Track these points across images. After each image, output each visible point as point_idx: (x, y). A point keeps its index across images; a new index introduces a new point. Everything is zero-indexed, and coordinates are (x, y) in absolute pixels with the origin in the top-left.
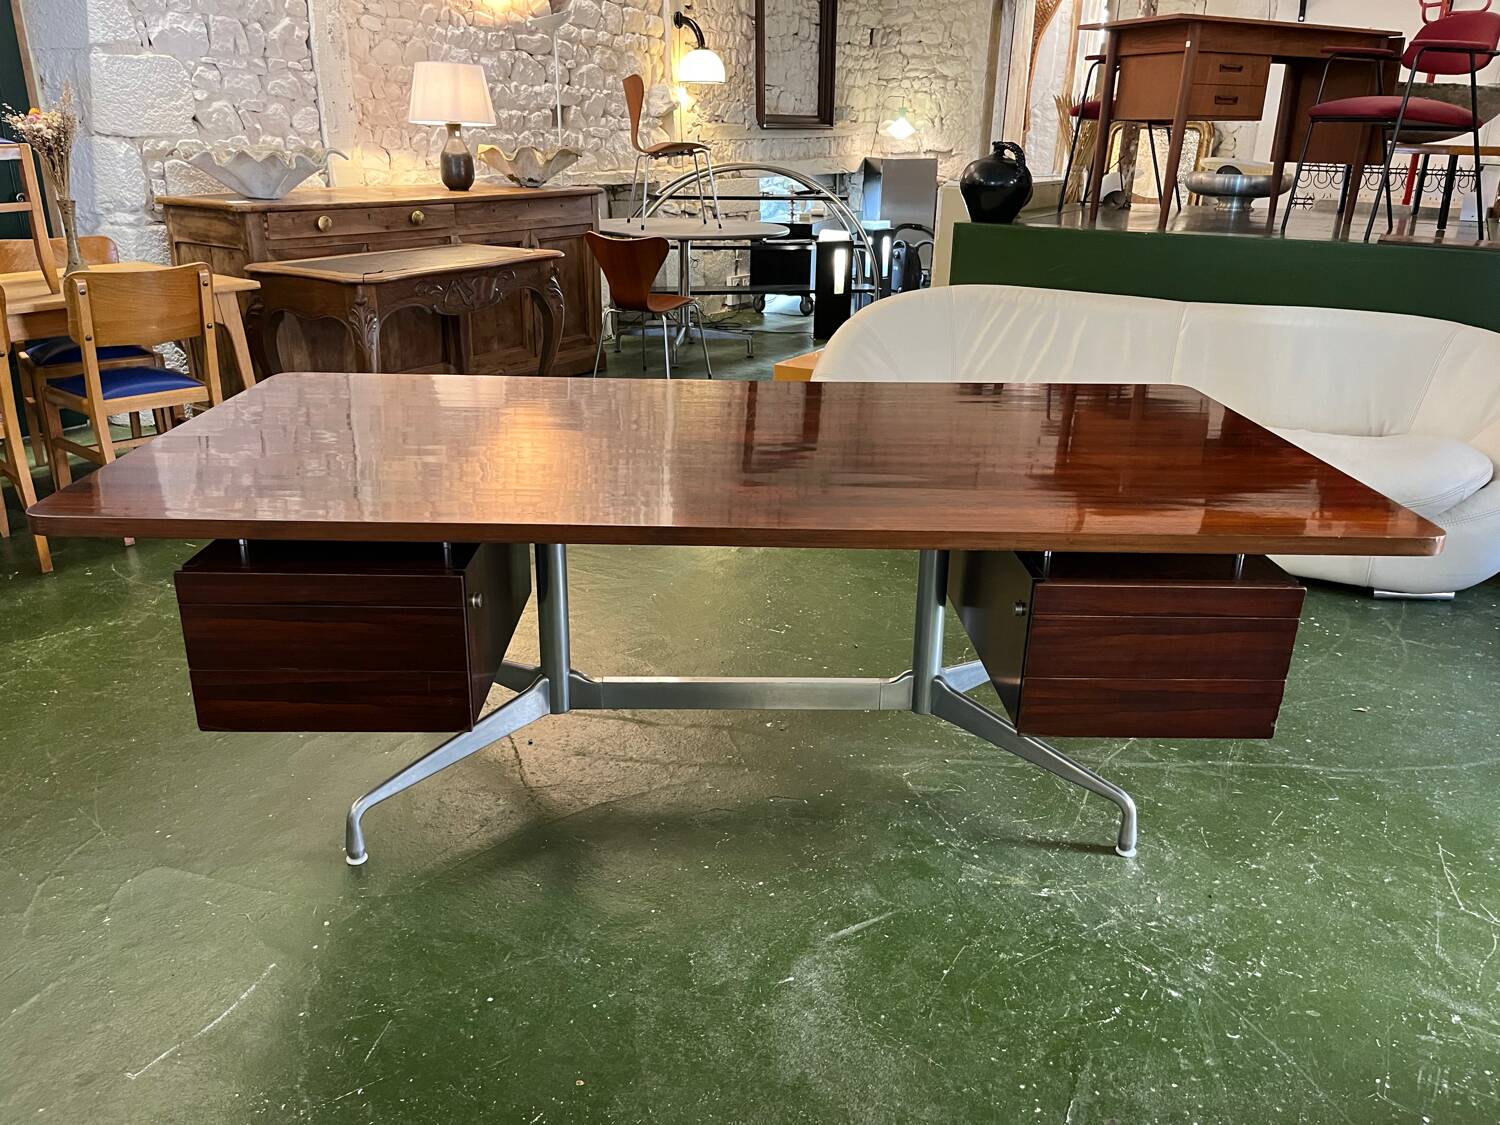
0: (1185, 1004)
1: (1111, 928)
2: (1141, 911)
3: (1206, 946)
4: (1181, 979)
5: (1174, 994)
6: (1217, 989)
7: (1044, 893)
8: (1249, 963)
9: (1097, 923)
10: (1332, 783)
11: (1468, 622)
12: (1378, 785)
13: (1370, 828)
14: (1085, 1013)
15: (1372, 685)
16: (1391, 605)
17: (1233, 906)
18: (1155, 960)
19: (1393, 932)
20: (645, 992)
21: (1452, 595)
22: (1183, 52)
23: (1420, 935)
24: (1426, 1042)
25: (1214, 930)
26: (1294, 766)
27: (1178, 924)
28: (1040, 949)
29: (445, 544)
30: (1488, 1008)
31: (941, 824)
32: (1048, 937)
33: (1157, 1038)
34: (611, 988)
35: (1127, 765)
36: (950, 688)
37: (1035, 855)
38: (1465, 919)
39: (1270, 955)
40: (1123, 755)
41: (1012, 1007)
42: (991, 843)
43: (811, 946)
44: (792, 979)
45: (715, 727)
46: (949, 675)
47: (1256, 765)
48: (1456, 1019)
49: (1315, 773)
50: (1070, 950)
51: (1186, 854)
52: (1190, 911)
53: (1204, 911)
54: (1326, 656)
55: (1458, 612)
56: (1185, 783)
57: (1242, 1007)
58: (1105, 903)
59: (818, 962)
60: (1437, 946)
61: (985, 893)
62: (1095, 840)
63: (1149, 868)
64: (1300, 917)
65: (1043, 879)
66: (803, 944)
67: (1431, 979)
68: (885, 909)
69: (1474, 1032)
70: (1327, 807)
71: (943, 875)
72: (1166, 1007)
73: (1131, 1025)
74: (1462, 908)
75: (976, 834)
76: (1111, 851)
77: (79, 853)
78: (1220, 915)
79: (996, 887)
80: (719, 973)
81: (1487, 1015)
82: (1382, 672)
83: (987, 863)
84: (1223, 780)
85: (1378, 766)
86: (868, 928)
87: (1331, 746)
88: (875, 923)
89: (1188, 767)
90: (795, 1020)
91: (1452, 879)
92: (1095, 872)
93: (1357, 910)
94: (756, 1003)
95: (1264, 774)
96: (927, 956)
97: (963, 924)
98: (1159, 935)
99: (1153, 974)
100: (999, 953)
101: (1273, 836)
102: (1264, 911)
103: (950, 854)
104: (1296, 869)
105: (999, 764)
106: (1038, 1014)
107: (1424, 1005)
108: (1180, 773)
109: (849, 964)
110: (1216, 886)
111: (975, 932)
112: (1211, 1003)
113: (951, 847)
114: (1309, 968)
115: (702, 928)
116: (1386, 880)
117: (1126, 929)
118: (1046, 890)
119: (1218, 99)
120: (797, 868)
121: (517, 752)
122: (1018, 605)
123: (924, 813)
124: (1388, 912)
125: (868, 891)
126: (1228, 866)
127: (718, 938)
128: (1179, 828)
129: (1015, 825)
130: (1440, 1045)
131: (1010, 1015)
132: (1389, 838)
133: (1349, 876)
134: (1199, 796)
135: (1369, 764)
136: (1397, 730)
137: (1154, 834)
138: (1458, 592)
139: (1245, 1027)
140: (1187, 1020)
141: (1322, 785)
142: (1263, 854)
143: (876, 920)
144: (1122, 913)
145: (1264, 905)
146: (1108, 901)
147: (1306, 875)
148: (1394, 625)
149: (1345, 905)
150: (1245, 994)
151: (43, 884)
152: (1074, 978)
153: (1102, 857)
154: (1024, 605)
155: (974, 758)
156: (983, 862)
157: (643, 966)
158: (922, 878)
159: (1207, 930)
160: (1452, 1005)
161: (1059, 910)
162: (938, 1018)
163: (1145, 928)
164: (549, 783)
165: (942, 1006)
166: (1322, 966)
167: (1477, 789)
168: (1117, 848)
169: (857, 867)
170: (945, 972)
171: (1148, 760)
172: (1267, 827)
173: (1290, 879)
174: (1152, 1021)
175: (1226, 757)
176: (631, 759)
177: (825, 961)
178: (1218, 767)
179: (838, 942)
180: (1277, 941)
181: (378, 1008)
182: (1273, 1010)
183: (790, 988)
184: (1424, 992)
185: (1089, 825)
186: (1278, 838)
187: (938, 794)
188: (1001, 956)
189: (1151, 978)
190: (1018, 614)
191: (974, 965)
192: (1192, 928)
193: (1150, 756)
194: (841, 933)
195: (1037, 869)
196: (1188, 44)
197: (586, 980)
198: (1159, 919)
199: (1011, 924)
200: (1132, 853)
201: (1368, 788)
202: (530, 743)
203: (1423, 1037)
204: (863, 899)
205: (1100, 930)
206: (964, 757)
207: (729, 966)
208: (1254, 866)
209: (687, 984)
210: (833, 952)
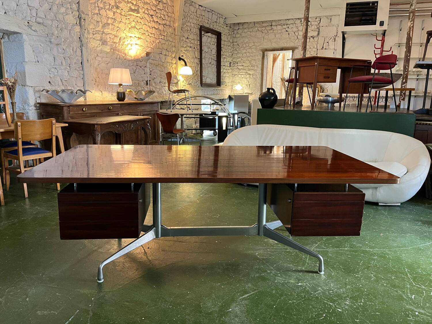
0: (343, 313)
1: (320, 293)
2: (327, 288)
3: (347, 297)
4: (341, 306)
5: (339, 310)
6: (351, 308)
7: (300, 284)
8: (359, 301)
9: (316, 292)
10: (375, 253)
11: (405, 211)
12: (388, 254)
13: (386, 265)
14: (315, 316)
15: (382, 228)
16: (384, 207)
17: (352, 286)
18: (334, 301)
19: (397, 292)
20: (189, 315)
21: (400, 204)
22: (315, 66)
23: (404, 292)
24: (410, 320)
25: (348, 293)
26: (364, 249)
27: (338, 291)
28: (300, 299)
29: (132, 184)
30: (425, 310)
31: (268, 266)
32: (302, 296)
33: (336, 322)
34: (179, 314)
35: (318, 250)
36: (269, 228)
37: (296, 274)
38: (415, 287)
39: (364, 299)
40: (316, 247)
41: (295, 315)
42: (283, 271)
43: (235, 301)
44: (231, 310)
45: (201, 242)
46: (268, 225)
47: (353, 249)
48: (417, 313)
49: (370, 251)
50: (309, 299)
51: (338, 273)
52: (341, 288)
53: (345, 288)
54: (368, 220)
55: (402, 209)
56: (335, 254)
57: (358, 313)
58: (317, 286)
59: (238, 305)
60: (409, 294)
61: (283, 284)
62: (312, 270)
63: (328, 277)
64: (371, 289)
65: (299, 280)
66: (233, 300)
67: (408, 303)
68: (256, 290)
69: (422, 317)
70: (374, 260)
71: (270, 280)
72: (338, 314)
73: (328, 319)
74: (414, 285)
75: (278, 269)
76: (317, 272)
77: (18, 281)
78: (349, 289)
79: (286, 283)
80: (210, 309)
81: (425, 312)
82: (384, 224)
83: (282, 277)
84: (345, 253)
85: (387, 249)
86: (251, 295)
87: (373, 244)
88: (253, 294)
89: (335, 250)
90: (233, 321)
91: (410, 277)
92: (313, 279)
93: (386, 286)
94: (221, 317)
95: (356, 251)
96: (269, 302)
97: (278, 293)
98: (333, 295)
99: (333, 305)
100: (289, 301)
101: (361, 268)
102: (361, 287)
103: (272, 275)
104: (368, 276)
105: (283, 250)
106: (302, 317)
107: (408, 310)
108: (333, 252)
109: (247, 305)
110: (347, 281)
111: (281, 295)
112: (350, 312)
113: (272, 273)
114: (375, 302)
115: (204, 297)
116: (393, 278)
117: (324, 293)
118: (300, 283)
119: (324, 77)
120: (229, 280)
121: (145, 250)
122: (289, 200)
123: (263, 264)
124: (394, 286)
125: (250, 285)
126: (350, 276)
127: (208, 299)
128: (335, 266)
129: (289, 266)
130: (414, 320)
131: (294, 317)
132: (392, 267)
133: (383, 277)
134: (339, 258)
135: (384, 248)
136: (390, 239)
137: (328, 268)
138: (401, 203)
139: (360, 318)
140: (344, 317)
141: (372, 254)
142: (359, 273)
143: (253, 293)
144: (322, 289)
145: (361, 286)
146: (318, 286)
147: (371, 277)
148: (385, 212)
149: (383, 285)
150: (359, 309)
151: (8, 290)
152: (311, 307)
153: (314, 274)
154: (291, 200)
155: (275, 249)
156: (281, 276)
157: (187, 307)
158: (265, 281)
159: (346, 293)
160: (415, 310)
161: (304, 289)
162: (274, 319)
163: (329, 293)
164: (155, 259)
165: (275, 316)
166: (379, 301)
167: (414, 254)
168: (318, 272)
169: (246, 279)
170: (274, 306)
171: (324, 249)
172: (359, 265)
173: (367, 279)
174: (334, 318)
175: (345, 247)
176: (178, 252)
177: (239, 304)
178: (343, 250)
179: (243, 299)
180: (366, 295)
181: (110, 322)
182: (367, 313)
183: (231, 312)
184: (407, 306)
185: (310, 266)
186: (362, 268)
187: (267, 259)
188: (290, 302)
189: (333, 306)
190: (289, 202)
191: (282, 304)
192: (342, 292)
193: (324, 247)
194: (243, 297)
195: (297, 278)
196: (316, 64)
197: (171, 312)
198: (332, 291)
199: (291, 293)
200: (323, 273)
201: (384, 254)
202: (148, 248)
203: (409, 318)
204: (249, 287)
205: (317, 294)
206: (272, 249)
207: (212, 307)
208: (357, 276)
209: (201, 312)
210: (242, 302)
